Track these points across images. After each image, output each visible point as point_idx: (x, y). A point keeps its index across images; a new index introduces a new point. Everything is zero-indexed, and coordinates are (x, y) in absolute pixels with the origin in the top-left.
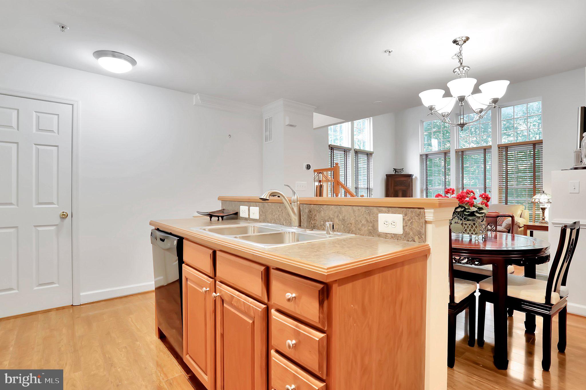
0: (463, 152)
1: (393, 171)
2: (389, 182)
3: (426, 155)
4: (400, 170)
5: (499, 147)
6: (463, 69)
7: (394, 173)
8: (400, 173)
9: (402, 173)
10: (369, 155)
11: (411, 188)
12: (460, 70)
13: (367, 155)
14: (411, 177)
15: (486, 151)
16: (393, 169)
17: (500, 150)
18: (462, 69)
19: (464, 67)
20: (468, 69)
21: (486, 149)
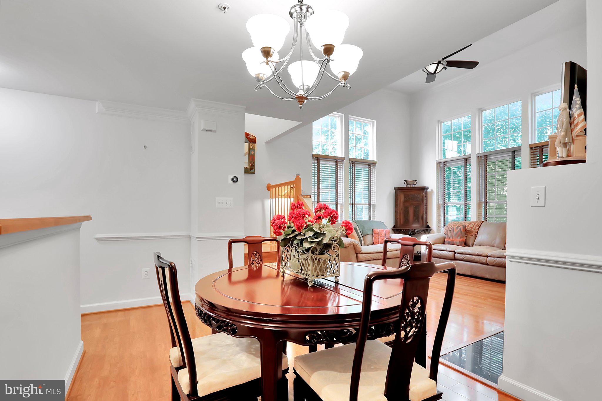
0: (486, 156)
1: (404, 183)
2: (398, 197)
3: (443, 162)
4: (413, 182)
5: (531, 148)
7: (405, 186)
8: (412, 186)
9: (415, 186)
10: (371, 165)
11: (425, 203)
13: (369, 165)
14: (425, 190)
15: (515, 154)
16: (405, 181)
17: (533, 151)
21: (516, 151)
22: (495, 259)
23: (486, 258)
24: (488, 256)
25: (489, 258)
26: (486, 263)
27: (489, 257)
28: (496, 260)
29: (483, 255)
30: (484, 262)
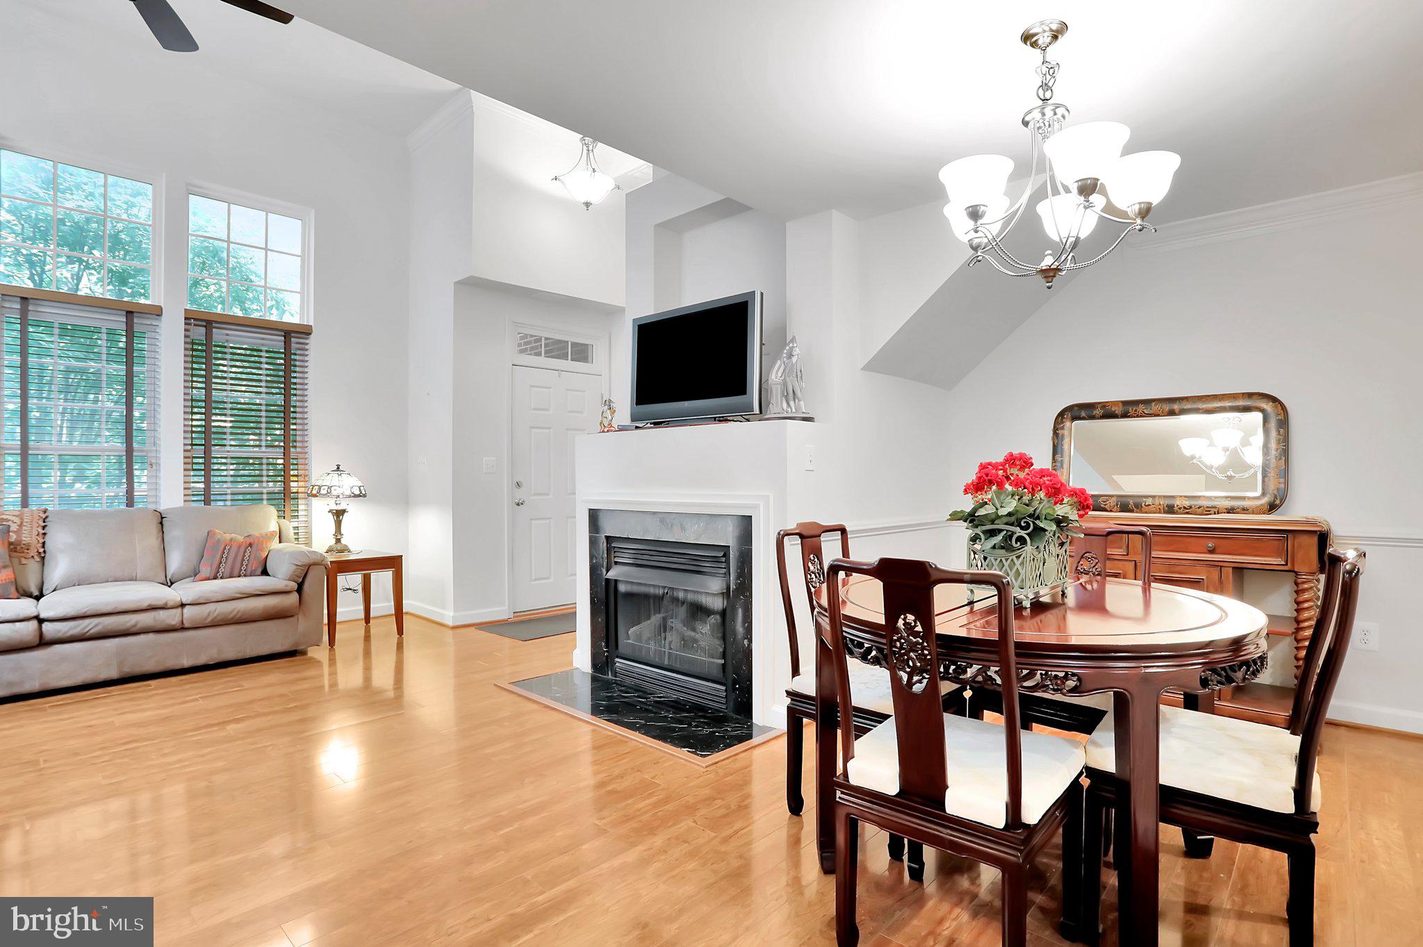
5: (187, 319)
6: (1055, 114)
12: (1043, 114)
18: (1052, 113)
19: (1058, 106)
20: (1066, 113)
22: (211, 607)
23: (180, 610)
24: (183, 605)
25: (186, 610)
26: (179, 626)
27: (187, 606)
28: (215, 610)
29: (170, 604)
30: (175, 625)
